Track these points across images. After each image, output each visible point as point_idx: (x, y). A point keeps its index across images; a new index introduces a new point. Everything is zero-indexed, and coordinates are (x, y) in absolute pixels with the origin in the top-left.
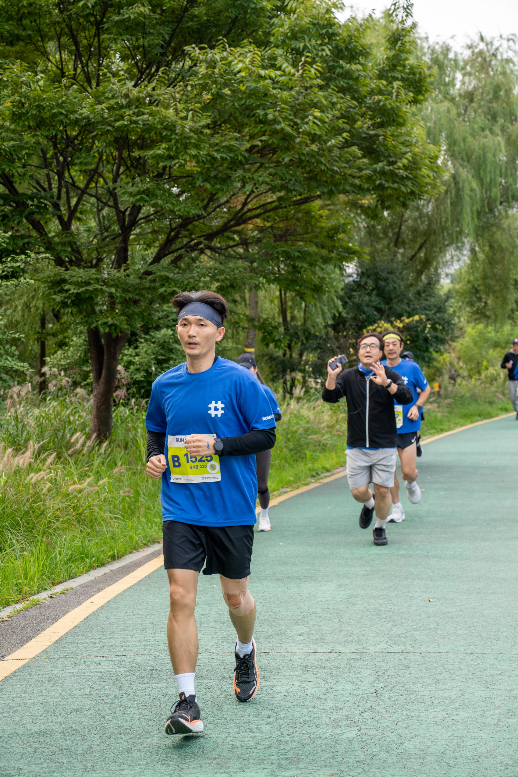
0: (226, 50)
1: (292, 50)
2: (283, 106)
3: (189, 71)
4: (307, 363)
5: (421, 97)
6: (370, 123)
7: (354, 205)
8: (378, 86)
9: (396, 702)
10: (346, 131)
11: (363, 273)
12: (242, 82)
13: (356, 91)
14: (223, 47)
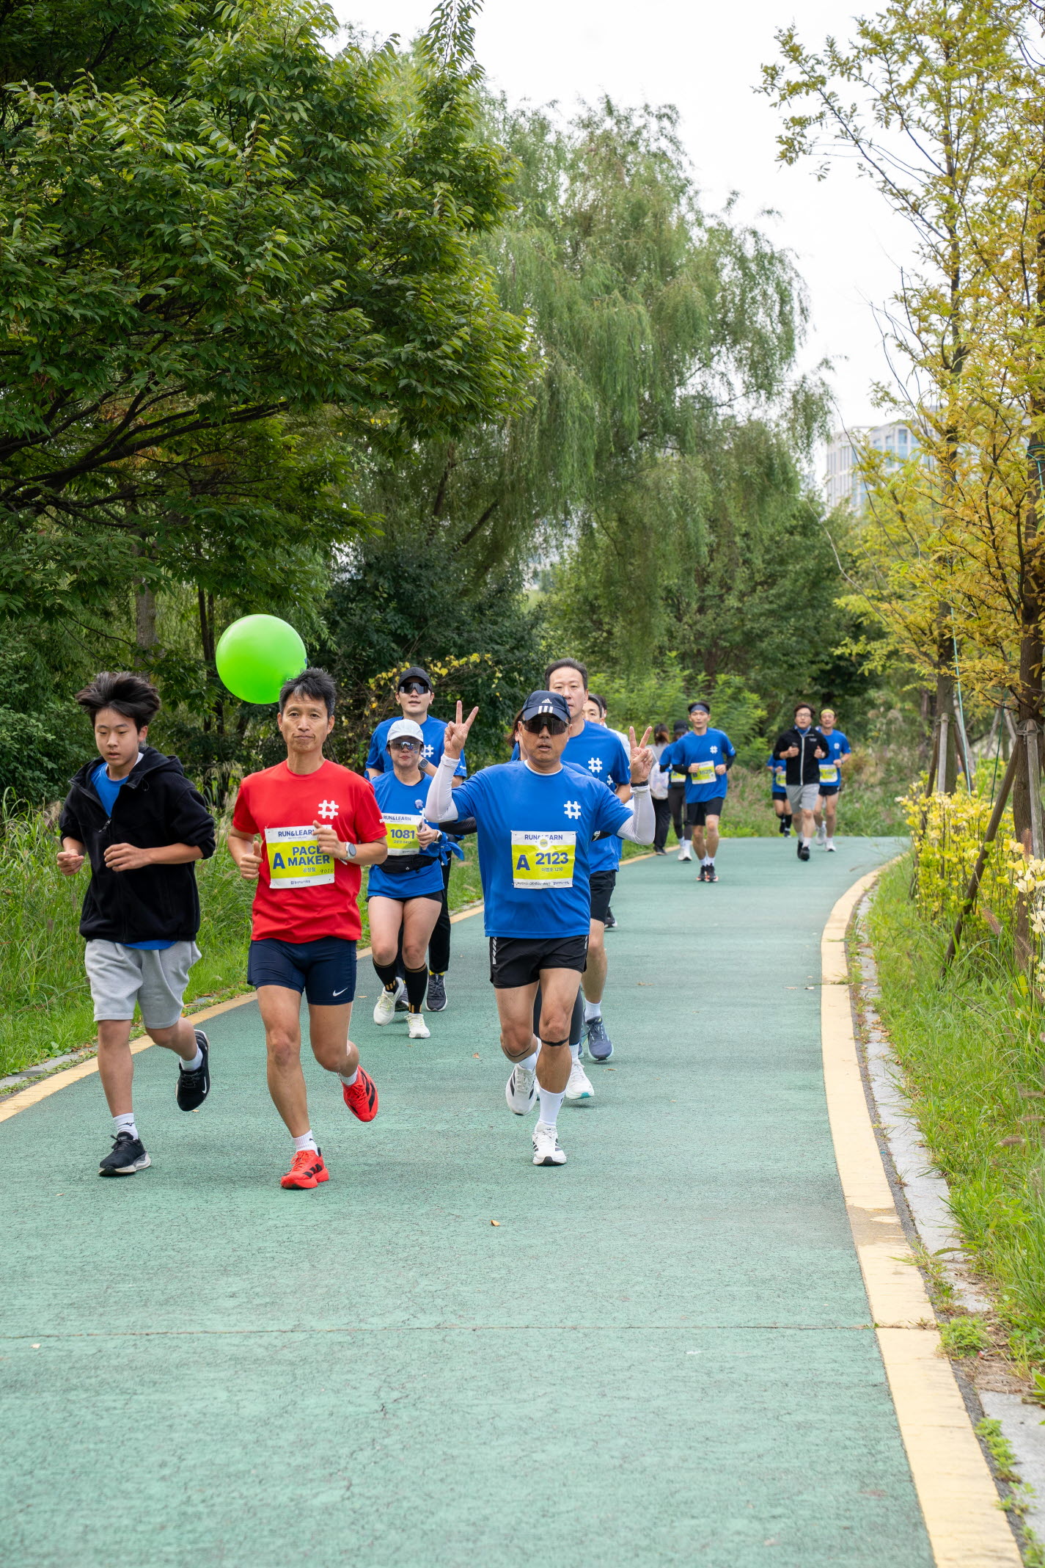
0: (93, 97)
1: (231, 105)
2: (211, 217)
3: (14, 134)
4: (253, 744)
5: (489, 217)
6: (387, 262)
7: (355, 426)
8: (403, 189)
9: (423, 1428)
10: (339, 277)
11: (368, 565)
12: (126, 164)
13: (360, 197)
14: (86, 90)
